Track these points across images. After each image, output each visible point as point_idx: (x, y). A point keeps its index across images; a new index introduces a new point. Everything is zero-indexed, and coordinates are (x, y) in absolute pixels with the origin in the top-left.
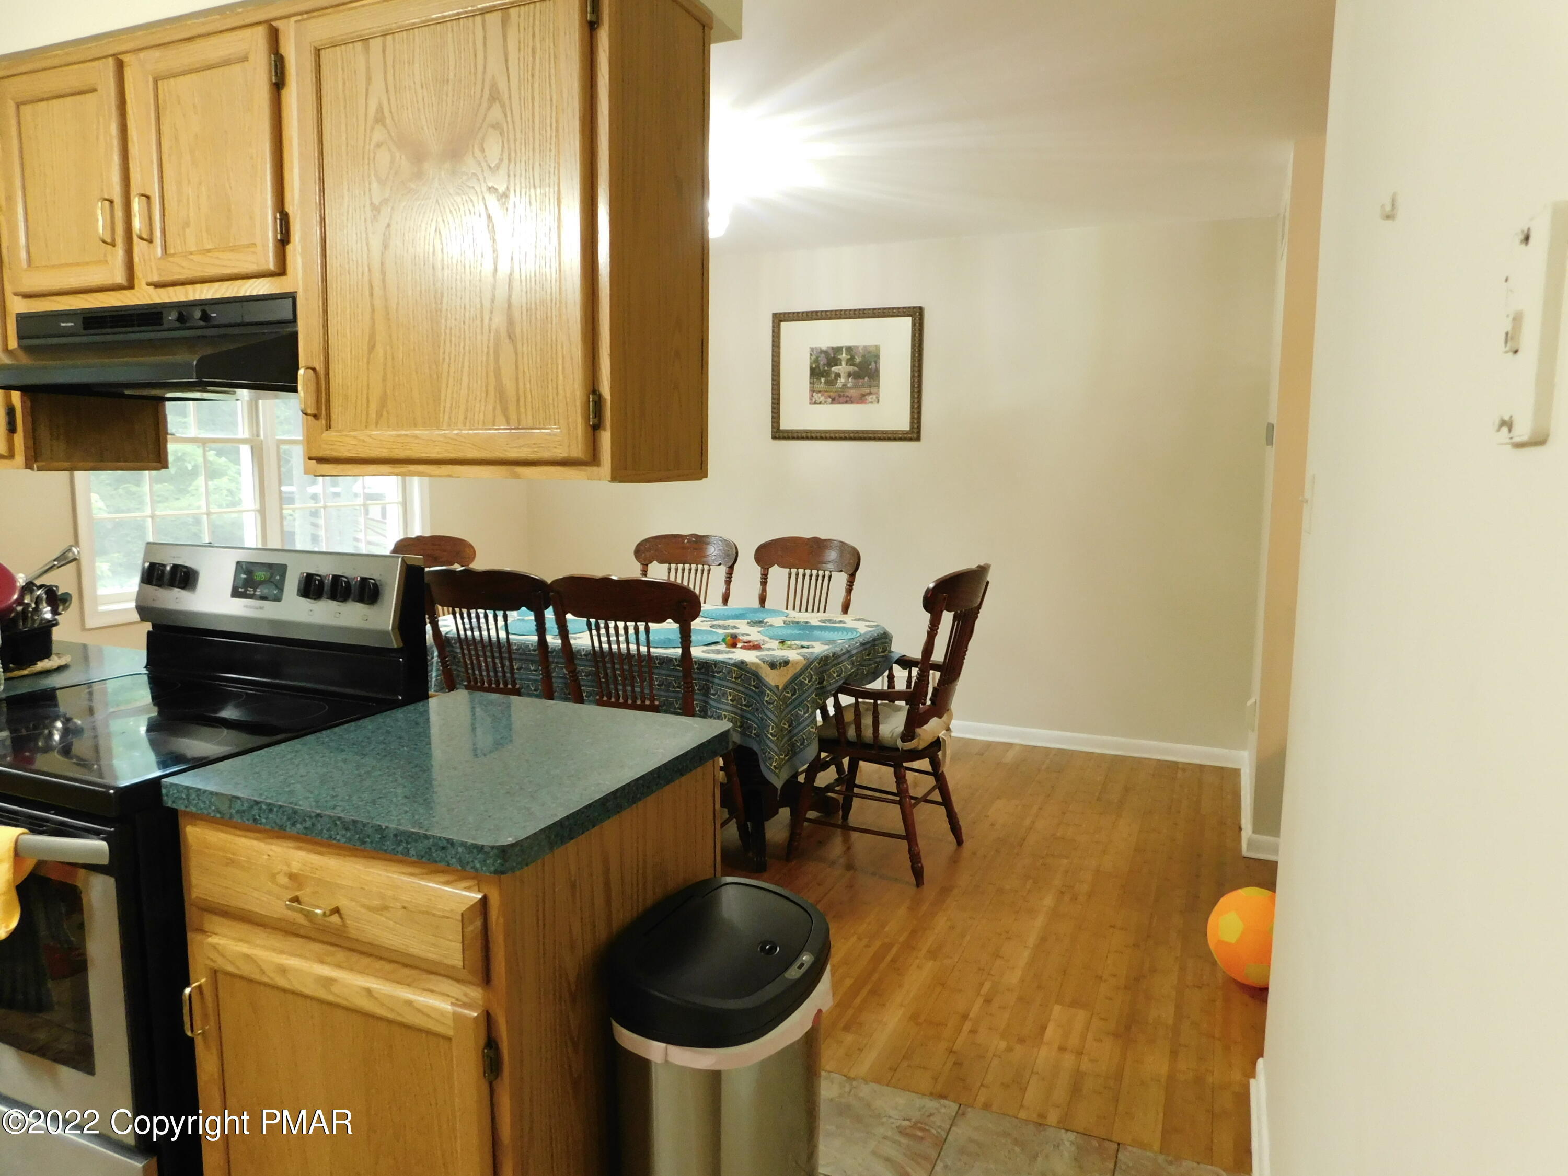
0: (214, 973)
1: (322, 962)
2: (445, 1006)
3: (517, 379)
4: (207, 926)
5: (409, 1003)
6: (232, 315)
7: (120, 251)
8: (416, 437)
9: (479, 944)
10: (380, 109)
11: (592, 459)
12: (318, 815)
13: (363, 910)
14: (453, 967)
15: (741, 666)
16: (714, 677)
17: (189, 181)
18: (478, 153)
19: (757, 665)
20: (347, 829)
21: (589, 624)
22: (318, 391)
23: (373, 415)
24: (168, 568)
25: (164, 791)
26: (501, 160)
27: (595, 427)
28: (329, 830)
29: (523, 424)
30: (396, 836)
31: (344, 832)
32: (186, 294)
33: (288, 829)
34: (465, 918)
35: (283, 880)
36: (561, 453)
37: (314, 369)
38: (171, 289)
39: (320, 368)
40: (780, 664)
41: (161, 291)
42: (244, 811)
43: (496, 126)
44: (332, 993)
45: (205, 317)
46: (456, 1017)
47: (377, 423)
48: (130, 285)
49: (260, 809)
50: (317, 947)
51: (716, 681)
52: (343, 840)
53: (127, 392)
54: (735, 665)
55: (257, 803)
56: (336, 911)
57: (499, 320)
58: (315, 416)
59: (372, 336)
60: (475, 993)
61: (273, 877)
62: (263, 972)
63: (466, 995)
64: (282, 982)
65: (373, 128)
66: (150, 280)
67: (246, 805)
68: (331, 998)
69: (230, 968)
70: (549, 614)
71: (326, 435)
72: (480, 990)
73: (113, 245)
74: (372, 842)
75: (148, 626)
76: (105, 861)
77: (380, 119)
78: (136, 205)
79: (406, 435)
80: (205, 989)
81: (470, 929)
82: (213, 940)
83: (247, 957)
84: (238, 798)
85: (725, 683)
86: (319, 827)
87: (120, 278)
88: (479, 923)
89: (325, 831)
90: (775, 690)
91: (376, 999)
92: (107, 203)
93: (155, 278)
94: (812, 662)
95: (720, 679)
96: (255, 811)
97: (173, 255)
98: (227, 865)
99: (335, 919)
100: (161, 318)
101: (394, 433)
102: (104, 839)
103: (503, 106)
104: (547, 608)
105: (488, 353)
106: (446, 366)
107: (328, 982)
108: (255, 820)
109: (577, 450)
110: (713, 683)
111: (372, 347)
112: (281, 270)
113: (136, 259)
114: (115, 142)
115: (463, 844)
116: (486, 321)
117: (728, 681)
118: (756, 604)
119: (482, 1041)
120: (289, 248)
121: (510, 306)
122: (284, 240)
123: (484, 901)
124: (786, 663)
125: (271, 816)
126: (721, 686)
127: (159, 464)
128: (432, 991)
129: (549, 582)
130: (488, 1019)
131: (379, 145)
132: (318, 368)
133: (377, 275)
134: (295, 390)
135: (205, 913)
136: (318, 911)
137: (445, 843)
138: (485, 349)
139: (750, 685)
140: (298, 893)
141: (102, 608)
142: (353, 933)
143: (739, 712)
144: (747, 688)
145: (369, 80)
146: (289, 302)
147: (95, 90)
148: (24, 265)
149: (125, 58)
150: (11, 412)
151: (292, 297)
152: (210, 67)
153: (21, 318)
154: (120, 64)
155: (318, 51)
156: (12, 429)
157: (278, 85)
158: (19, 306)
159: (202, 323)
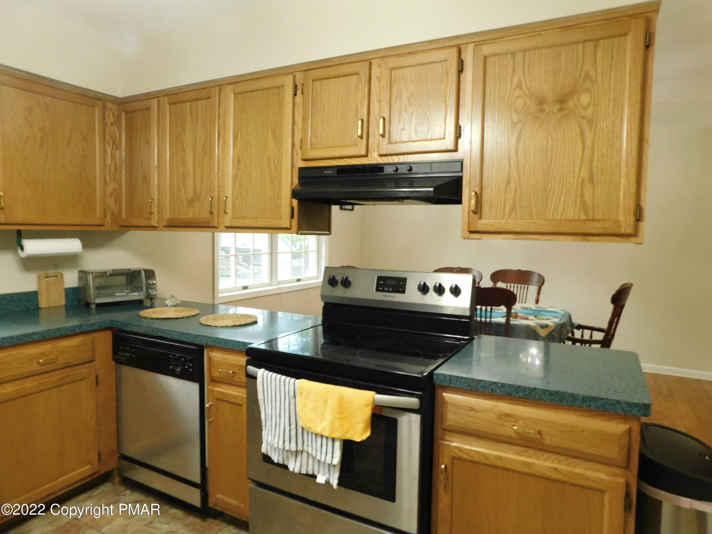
0: (455, 459)
2: (604, 477)
3: (593, 198)
4: (447, 438)
7: (365, 141)
8: (535, 223)
9: (626, 448)
10: (520, 82)
11: (636, 234)
14: (610, 458)
17: (405, 111)
18: (575, 100)
22: (475, 205)
25: (435, 377)
26: (588, 104)
27: (637, 220)
28: (540, 395)
29: (596, 218)
30: (583, 398)
31: (549, 397)
32: (399, 159)
33: (513, 395)
34: (621, 436)
35: (505, 418)
37: (473, 195)
38: (390, 157)
39: (477, 194)
41: (383, 158)
42: (486, 387)
43: (588, 90)
44: (531, 469)
45: (410, 169)
46: (609, 481)
47: (509, 217)
48: (366, 156)
49: (497, 386)
50: (516, 448)
52: (548, 400)
54: (525, 327)
55: (495, 383)
56: (539, 433)
57: (584, 173)
58: (475, 213)
59: (509, 179)
60: (619, 471)
62: (487, 459)
65: (514, 90)
66: (378, 153)
67: (487, 384)
68: (531, 472)
69: (466, 457)
71: (480, 221)
72: (622, 470)
73: (362, 138)
74: (567, 401)
76: (417, 407)
77: (519, 86)
78: (380, 122)
81: (623, 441)
83: (478, 452)
87: (363, 152)
88: (627, 439)
89: (537, 396)
91: (560, 472)
92: (361, 121)
93: (384, 153)
94: (558, 326)
96: (493, 387)
97: (395, 142)
99: (538, 436)
100: (383, 170)
101: (520, 221)
102: (416, 397)
103: (592, 82)
105: (577, 187)
106: (551, 192)
108: (492, 390)
109: (630, 230)
111: (508, 183)
112: (456, 150)
113: (370, 144)
114: (367, 96)
116: (577, 172)
119: (623, 493)
120: (461, 139)
121: (590, 167)
122: (458, 136)
123: (629, 430)
124: (547, 326)
125: (503, 389)
127: (325, 233)
130: (627, 484)
131: (518, 97)
132: (475, 195)
134: (459, 202)
135: (447, 433)
136: (529, 430)
137: (614, 402)
138: (575, 186)
141: (220, 295)
142: (547, 442)
145: (514, 70)
146: (460, 163)
147: (357, 74)
148: (309, 147)
149: (373, 61)
150: (293, 209)
151: (462, 162)
152: (423, 64)
153: (301, 169)
154: (371, 64)
155: (485, 58)
156: (292, 217)
157: (461, 70)
158: (303, 165)
159: (408, 172)
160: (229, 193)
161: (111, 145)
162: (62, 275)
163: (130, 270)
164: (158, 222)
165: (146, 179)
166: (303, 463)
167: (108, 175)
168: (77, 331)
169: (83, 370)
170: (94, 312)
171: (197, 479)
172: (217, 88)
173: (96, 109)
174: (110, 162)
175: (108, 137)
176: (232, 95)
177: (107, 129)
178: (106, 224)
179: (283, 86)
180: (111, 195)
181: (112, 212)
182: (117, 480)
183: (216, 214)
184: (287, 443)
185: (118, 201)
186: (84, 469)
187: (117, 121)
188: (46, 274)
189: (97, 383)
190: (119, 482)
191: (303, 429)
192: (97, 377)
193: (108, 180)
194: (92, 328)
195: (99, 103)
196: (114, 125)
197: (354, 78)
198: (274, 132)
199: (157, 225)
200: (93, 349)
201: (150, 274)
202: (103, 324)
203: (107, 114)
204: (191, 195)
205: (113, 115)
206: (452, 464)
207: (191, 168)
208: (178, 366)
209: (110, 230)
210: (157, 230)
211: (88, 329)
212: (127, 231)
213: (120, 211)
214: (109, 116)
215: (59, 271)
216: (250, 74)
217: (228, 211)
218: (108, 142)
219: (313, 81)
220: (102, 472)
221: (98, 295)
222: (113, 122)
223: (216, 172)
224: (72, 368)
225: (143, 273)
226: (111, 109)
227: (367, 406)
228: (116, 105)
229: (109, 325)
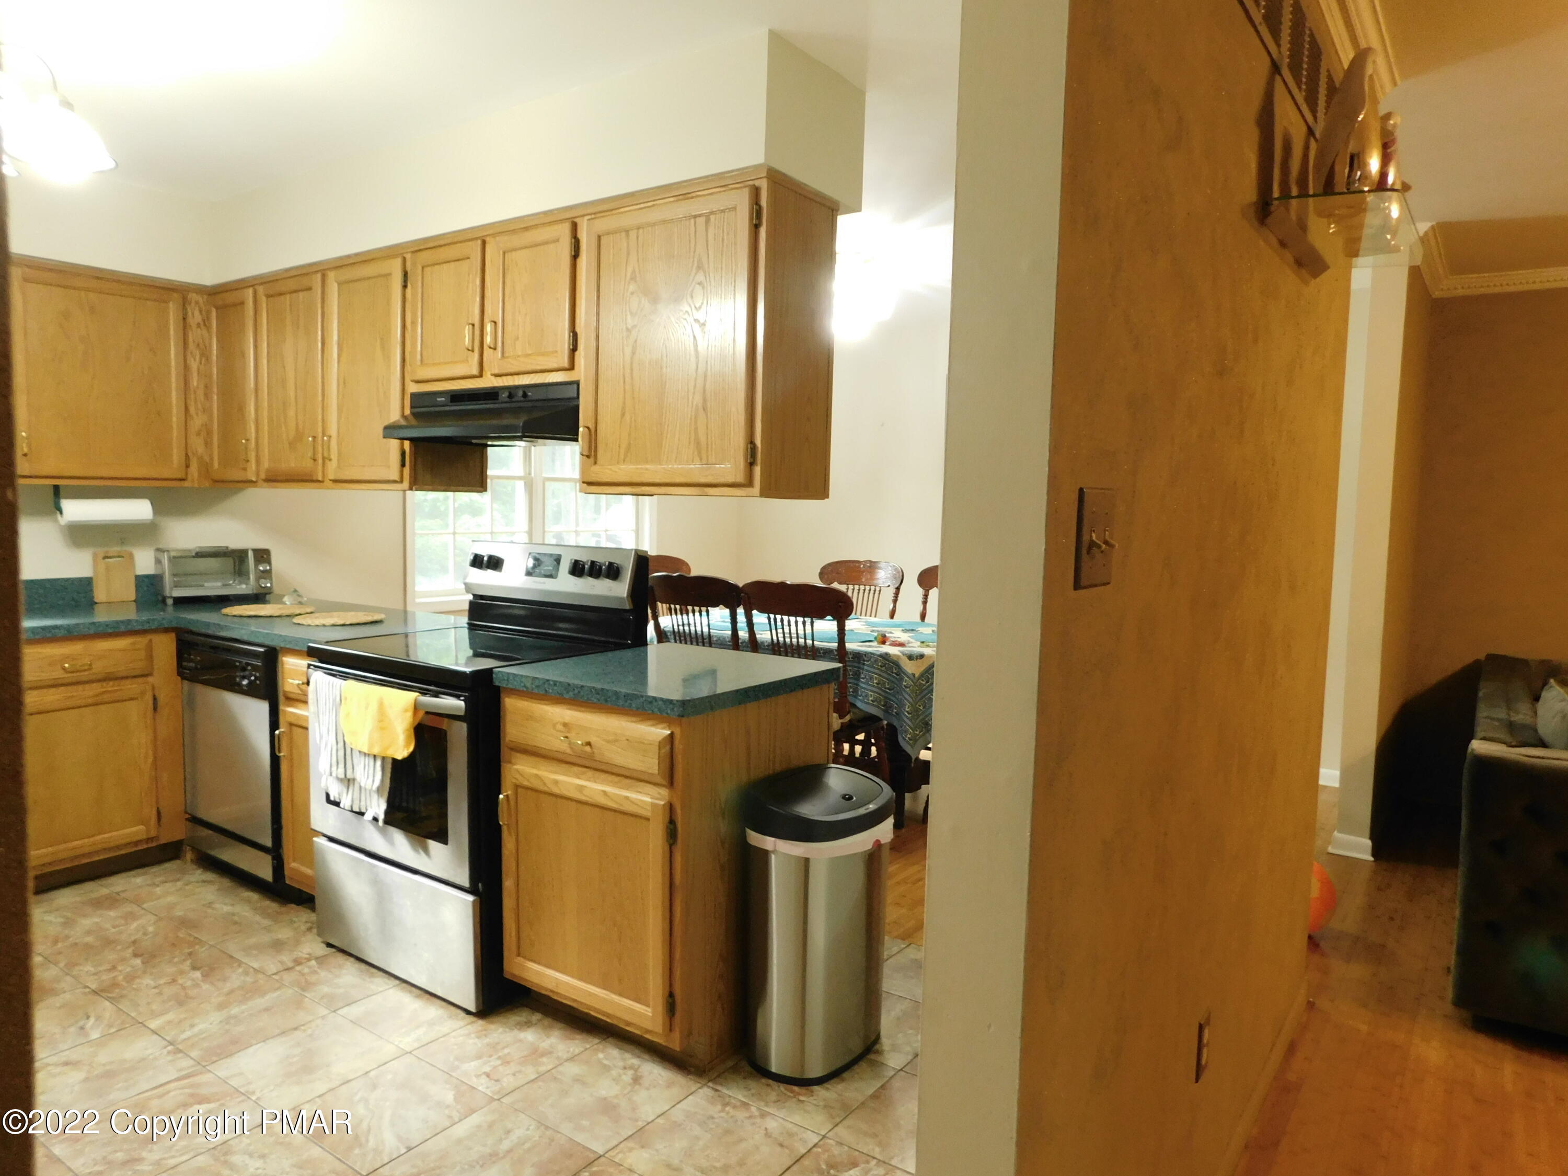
0: (517, 787)
1: (579, 778)
2: (648, 799)
3: (707, 434)
4: (513, 759)
5: (627, 798)
6: (540, 395)
7: (476, 355)
8: (647, 469)
9: (668, 760)
10: (634, 271)
11: (749, 483)
12: (582, 686)
13: (604, 743)
14: (652, 774)
15: (885, 657)
16: (864, 664)
17: (519, 312)
18: (689, 299)
19: (898, 656)
20: (598, 694)
21: (769, 618)
22: (590, 442)
23: (622, 457)
24: (486, 559)
25: (494, 676)
26: (702, 303)
27: (752, 464)
29: (710, 462)
30: (625, 697)
31: (596, 697)
32: (514, 381)
34: (661, 744)
35: (560, 727)
36: (730, 479)
37: (588, 428)
38: (504, 378)
39: (592, 426)
40: (917, 657)
41: (498, 378)
42: (540, 686)
43: (700, 284)
44: (584, 795)
45: (525, 395)
46: (653, 805)
47: (624, 461)
48: (481, 375)
49: (549, 684)
51: (866, 668)
52: (596, 702)
53: (474, 441)
54: (881, 656)
55: (548, 680)
56: (589, 744)
57: (698, 399)
58: (588, 457)
59: (624, 408)
60: (665, 792)
61: (554, 726)
62: (545, 784)
63: (659, 793)
64: (556, 790)
65: (629, 283)
66: (493, 373)
67: (541, 682)
68: (584, 798)
69: (526, 783)
70: (740, 611)
71: (594, 468)
72: (667, 790)
73: (473, 351)
74: (611, 702)
75: (471, 597)
76: (462, 713)
77: (633, 278)
78: (489, 328)
79: (641, 468)
80: (510, 797)
81: (663, 751)
82: (516, 767)
83: (537, 776)
84: (536, 678)
85: (872, 670)
86: (582, 693)
87: (475, 371)
88: (668, 748)
89: (585, 697)
90: (912, 677)
91: (609, 796)
92: (471, 326)
93: (496, 372)
95: (868, 666)
96: (546, 686)
97: (508, 357)
98: (527, 719)
99: (588, 749)
100: (498, 396)
101: (634, 467)
102: (463, 700)
103: (705, 272)
104: (739, 606)
105: (691, 419)
106: (666, 426)
107: (581, 788)
108: (546, 691)
109: (740, 478)
110: (863, 669)
111: (623, 415)
112: (572, 367)
113: (485, 359)
114: (478, 290)
115: (662, 699)
116: (691, 398)
117: (874, 668)
118: (918, 619)
119: (667, 820)
120: (577, 353)
121: (704, 391)
122: (574, 349)
123: (672, 735)
124: (922, 656)
125: (555, 688)
126: (869, 672)
127: (481, 489)
128: (640, 792)
129: (741, 585)
130: (671, 807)
131: (632, 293)
132: (590, 427)
133: (628, 371)
134: (576, 440)
135: (513, 753)
136: (579, 742)
137: (652, 699)
138: (689, 416)
139: (892, 672)
140: (567, 735)
141: (418, 600)
142: (598, 757)
143: (883, 694)
144: (890, 675)
145: (628, 254)
146: (575, 386)
147: (468, 258)
148: (419, 363)
149: (488, 239)
150: (403, 454)
151: (577, 383)
152: (536, 245)
153: (414, 396)
154: (484, 243)
155: (599, 237)
156: (403, 465)
157: (575, 256)
158: (413, 388)
159: (522, 399)
160: (333, 430)
161: (198, 358)
162: (131, 556)
163: (227, 547)
164: (258, 475)
165: (241, 409)
166: (355, 797)
167: (193, 403)
168: (123, 628)
169: (132, 687)
170: (170, 609)
171: (268, 843)
172: (319, 275)
173: (171, 305)
174: (195, 384)
175: (191, 346)
176: (336, 285)
177: (190, 334)
178: (189, 477)
179: (390, 274)
180: (198, 434)
181: (200, 458)
182: (189, 855)
183: (320, 461)
184: (334, 768)
185: (208, 444)
186: (134, 829)
187: (206, 323)
188: (107, 552)
189: (155, 709)
190: (192, 860)
191: (352, 749)
192: (155, 699)
193: (192, 409)
194: (146, 627)
195: (175, 295)
196: (202, 326)
197: (465, 264)
198: (382, 339)
199: (254, 479)
200: (150, 657)
201: (263, 555)
202: (164, 622)
203: (190, 313)
204: (292, 433)
205: (201, 311)
206: (516, 794)
207: (292, 394)
208: (244, 678)
209: (196, 485)
210: (256, 487)
211: (140, 627)
212: (241, 489)
213: (212, 459)
214: (193, 314)
215: (127, 548)
216: (357, 255)
217: (332, 457)
218: (191, 353)
219: (423, 268)
220: (163, 841)
221: (177, 585)
222: (202, 323)
223: (320, 398)
224: (117, 682)
225: (251, 554)
226: (197, 303)
227: (406, 711)
228: (205, 297)
229: (174, 624)
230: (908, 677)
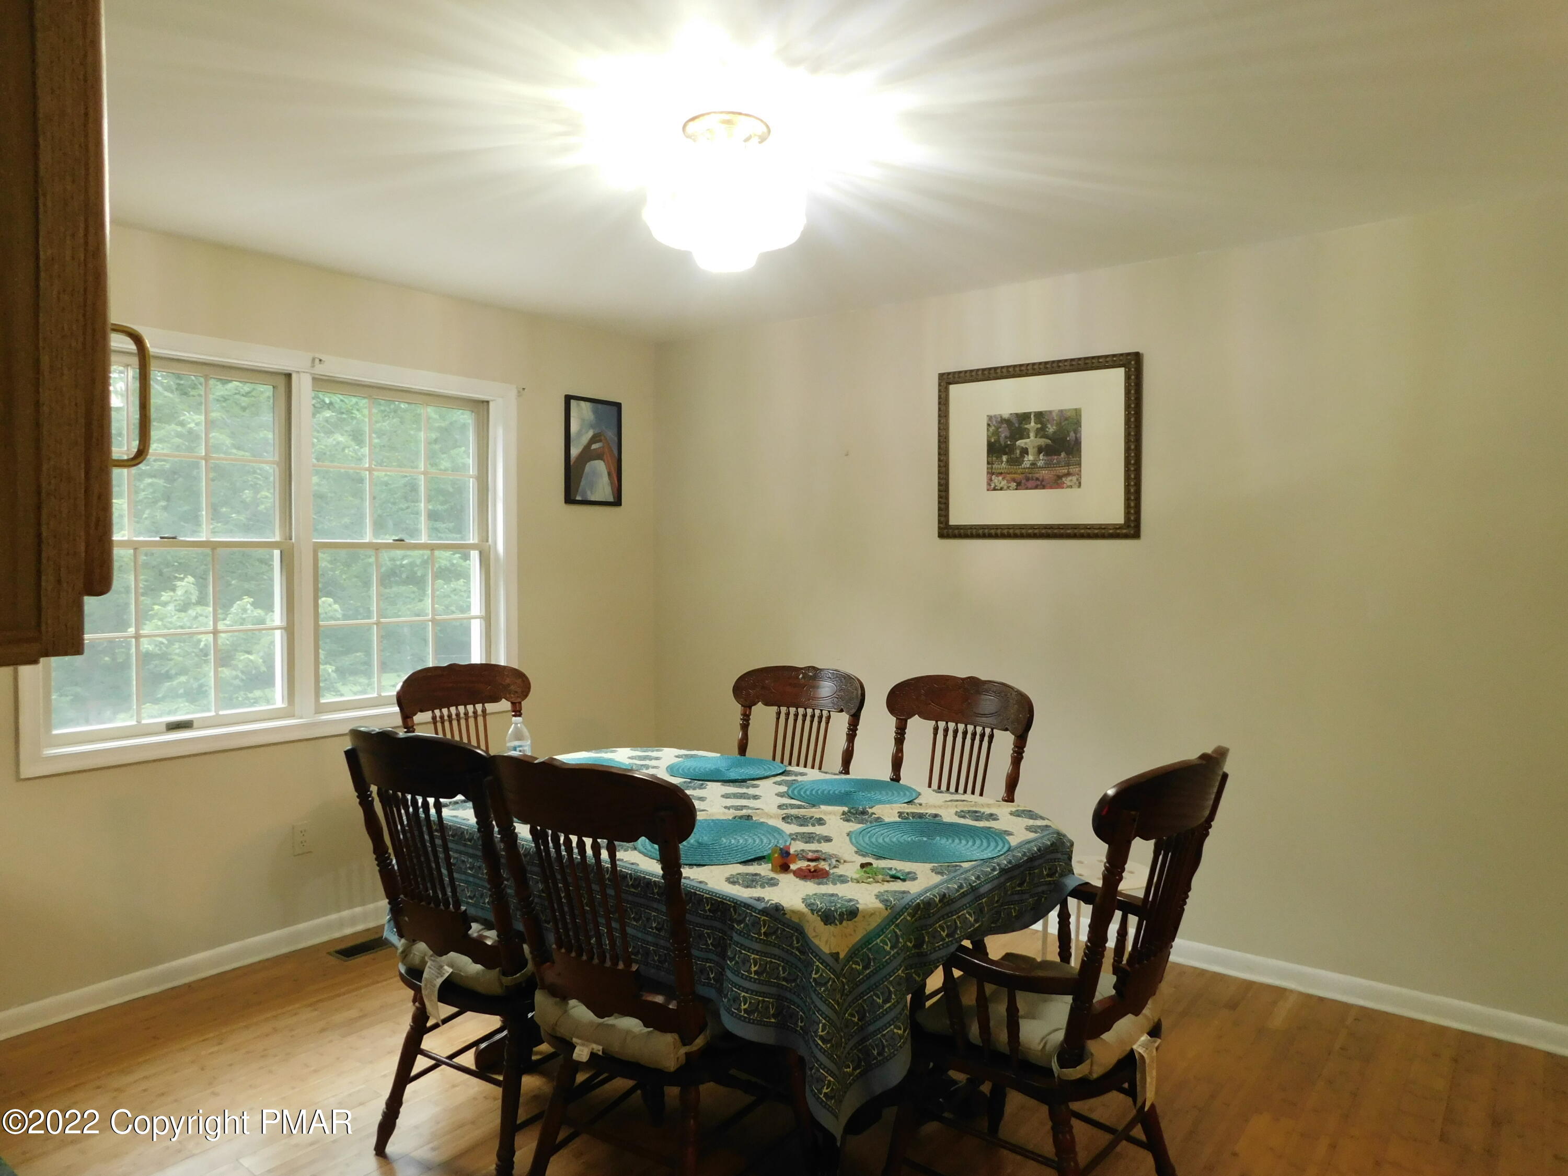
15: (776, 912)
16: (732, 928)
19: (801, 915)
40: (842, 914)
51: (736, 937)
54: (764, 912)
85: (747, 943)
90: (830, 961)
94: (900, 914)
95: (740, 933)
110: (731, 938)
124: (852, 913)
126: (742, 946)
139: (791, 945)
141: (46, 751)
143: (773, 990)
144: (787, 951)
230: (823, 962)
